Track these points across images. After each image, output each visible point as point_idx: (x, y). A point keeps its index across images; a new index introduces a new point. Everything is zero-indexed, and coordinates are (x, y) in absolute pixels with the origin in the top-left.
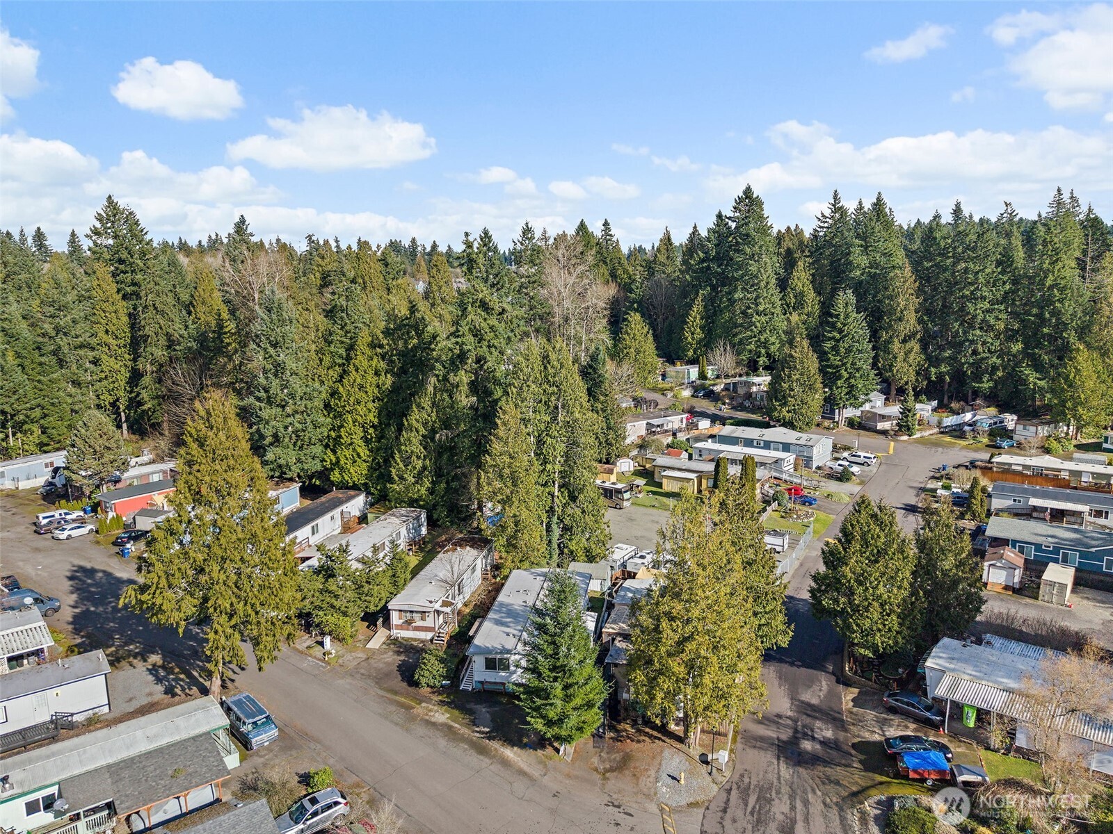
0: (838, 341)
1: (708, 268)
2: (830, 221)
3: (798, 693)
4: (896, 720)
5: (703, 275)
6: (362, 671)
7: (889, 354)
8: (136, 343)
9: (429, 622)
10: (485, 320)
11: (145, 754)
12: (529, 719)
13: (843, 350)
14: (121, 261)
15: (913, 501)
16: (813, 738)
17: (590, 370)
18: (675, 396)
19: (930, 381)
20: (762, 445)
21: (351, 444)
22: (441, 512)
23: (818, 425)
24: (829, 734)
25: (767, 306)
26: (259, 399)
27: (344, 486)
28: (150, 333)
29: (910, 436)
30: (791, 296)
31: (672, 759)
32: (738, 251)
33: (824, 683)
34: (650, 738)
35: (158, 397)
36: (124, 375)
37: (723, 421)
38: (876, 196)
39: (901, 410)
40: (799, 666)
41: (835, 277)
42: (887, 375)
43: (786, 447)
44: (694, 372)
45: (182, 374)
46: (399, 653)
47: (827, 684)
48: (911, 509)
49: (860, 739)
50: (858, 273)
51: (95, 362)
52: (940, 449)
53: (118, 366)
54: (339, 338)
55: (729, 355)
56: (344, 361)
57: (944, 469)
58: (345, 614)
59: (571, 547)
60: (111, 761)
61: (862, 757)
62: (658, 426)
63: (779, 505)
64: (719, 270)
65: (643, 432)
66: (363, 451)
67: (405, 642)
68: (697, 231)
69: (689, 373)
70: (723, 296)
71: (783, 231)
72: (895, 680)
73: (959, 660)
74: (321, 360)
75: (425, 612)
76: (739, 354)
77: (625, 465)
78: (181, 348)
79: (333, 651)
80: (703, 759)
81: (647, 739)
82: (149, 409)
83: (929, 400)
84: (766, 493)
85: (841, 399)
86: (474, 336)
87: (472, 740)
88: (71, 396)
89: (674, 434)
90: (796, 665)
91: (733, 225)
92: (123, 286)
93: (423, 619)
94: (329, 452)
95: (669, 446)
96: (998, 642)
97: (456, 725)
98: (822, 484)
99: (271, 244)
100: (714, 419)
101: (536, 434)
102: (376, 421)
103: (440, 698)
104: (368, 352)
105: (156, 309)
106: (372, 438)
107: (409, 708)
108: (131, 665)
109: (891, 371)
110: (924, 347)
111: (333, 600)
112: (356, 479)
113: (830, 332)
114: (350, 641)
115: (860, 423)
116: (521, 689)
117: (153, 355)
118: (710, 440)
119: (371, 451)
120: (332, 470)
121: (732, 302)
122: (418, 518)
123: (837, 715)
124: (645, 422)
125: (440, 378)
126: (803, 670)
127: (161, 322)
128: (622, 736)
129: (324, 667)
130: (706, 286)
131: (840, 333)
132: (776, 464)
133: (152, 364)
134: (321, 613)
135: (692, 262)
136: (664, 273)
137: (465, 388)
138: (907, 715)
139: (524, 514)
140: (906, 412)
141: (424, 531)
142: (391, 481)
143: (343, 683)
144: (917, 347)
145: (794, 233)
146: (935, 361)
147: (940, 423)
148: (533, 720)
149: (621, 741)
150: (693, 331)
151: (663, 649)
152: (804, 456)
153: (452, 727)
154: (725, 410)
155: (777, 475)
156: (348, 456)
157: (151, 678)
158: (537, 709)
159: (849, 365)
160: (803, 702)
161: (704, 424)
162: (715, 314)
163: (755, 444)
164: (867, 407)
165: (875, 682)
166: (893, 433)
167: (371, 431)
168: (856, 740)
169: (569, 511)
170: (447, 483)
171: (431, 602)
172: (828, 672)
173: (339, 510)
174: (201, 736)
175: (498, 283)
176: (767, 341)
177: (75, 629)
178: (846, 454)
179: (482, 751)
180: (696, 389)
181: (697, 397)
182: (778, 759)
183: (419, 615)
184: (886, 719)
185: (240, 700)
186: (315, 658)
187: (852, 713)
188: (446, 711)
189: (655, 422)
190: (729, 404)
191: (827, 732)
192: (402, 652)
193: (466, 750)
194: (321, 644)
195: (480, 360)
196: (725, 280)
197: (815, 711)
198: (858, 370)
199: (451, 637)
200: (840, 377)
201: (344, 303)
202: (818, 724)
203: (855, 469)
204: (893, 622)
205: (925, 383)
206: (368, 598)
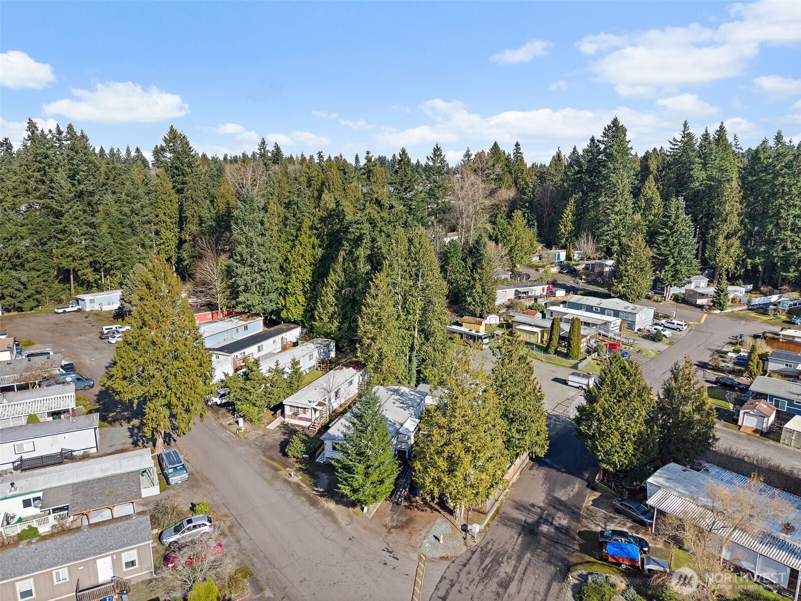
0: (668, 236)
1: (581, 178)
2: (680, 144)
3: (554, 490)
4: (619, 518)
5: (577, 183)
6: (257, 443)
7: (714, 247)
8: (182, 221)
9: (308, 416)
10: (378, 212)
11: (97, 479)
12: (340, 485)
13: (671, 243)
14: (177, 168)
15: (706, 359)
16: (551, 524)
17: (474, 251)
18: (546, 272)
19: (747, 270)
20: (599, 311)
21: (294, 294)
22: (344, 343)
23: (648, 298)
24: (564, 522)
25: (622, 208)
26: (237, 261)
27: (288, 321)
28: (189, 215)
29: (722, 310)
30: (643, 201)
31: (441, 525)
32: (604, 166)
33: (577, 486)
34: (431, 509)
35: (193, 257)
36: (174, 242)
37: (575, 290)
38: (720, 124)
39: (716, 291)
40: (562, 472)
41: (679, 187)
42: (711, 263)
43: (616, 313)
44: (563, 254)
45: (206, 242)
46: (284, 434)
47: (579, 487)
48: (703, 366)
49: (586, 529)
50: (697, 184)
51: (157, 233)
52: (743, 322)
53: (171, 236)
54: (292, 222)
55: (590, 243)
56: (295, 238)
57: (741, 337)
58: (254, 405)
59: (425, 373)
60: (75, 481)
61: (582, 541)
62: (525, 293)
63: (598, 355)
64: (589, 180)
65: (512, 297)
66: (302, 299)
67: (291, 427)
68: (576, 151)
69: (559, 255)
70: (590, 199)
71: (651, 151)
72: (628, 490)
73: (675, 480)
74: (280, 236)
75: (305, 408)
76: (598, 242)
77: (493, 320)
78: (206, 225)
79: (243, 429)
80: (464, 528)
81: (429, 510)
82: (188, 264)
83: (745, 284)
84: (591, 346)
85: (667, 280)
86: (370, 223)
87: (310, 496)
88: (139, 253)
89: (536, 300)
90: (561, 471)
91: (602, 147)
92: (176, 184)
93: (305, 413)
94: (281, 298)
95: (530, 308)
96: (714, 470)
97: (304, 485)
98: (636, 342)
99: (297, 158)
100: (569, 290)
101: (403, 294)
102: (310, 279)
103: (300, 466)
104: (309, 232)
105: (193, 199)
106: (308, 290)
107: (277, 470)
108: (121, 425)
109: (715, 260)
110: (744, 242)
111: (248, 396)
112: (296, 317)
113: (662, 229)
114: (257, 423)
115: (684, 299)
116: (340, 465)
117: (190, 229)
118: (561, 305)
119: (306, 299)
120: (282, 310)
121: (597, 204)
122: (328, 346)
123: (576, 510)
124: (514, 290)
125: (347, 252)
126: (565, 475)
127: (196, 208)
128: (413, 506)
129: (234, 438)
130: (578, 192)
131: (670, 230)
132: (605, 326)
133: (189, 235)
134: (239, 403)
135: (569, 173)
136: (552, 181)
137: (362, 260)
138: (629, 516)
139: (385, 348)
140: (720, 292)
141: (333, 354)
142: (315, 320)
143: (241, 449)
144: (737, 243)
145: (659, 153)
146: (751, 254)
147: (749, 302)
148: (343, 486)
149: (411, 509)
150: (566, 226)
151: (433, 448)
152: (629, 321)
153: (300, 485)
154: (581, 284)
155: (605, 334)
156: (291, 301)
157: (129, 434)
158: (346, 480)
159: (676, 254)
160: (555, 498)
161: (560, 293)
162: (584, 212)
163: (594, 310)
164: (692, 286)
165: (614, 490)
166: (708, 307)
167: (307, 285)
168: (583, 529)
169: (424, 348)
170: (350, 323)
171: (310, 402)
172: (584, 479)
173: (280, 337)
174: (133, 472)
175: (409, 187)
176: (619, 235)
177: (98, 399)
178: (663, 321)
179: (313, 503)
180: (562, 266)
181: (562, 273)
182: (519, 535)
183: (302, 410)
184: (611, 517)
185: (169, 453)
186: (231, 431)
187: (588, 509)
188: (300, 475)
189: (522, 290)
190: (585, 280)
191: (563, 520)
192: (287, 433)
193: (303, 501)
194: (237, 422)
195: (373, 240)
196: (595, 188)
197: (561, 505)
198: (683, 258)
199: (322, 426)
200: (667, 263)
201: (296, 199)
202: (560, 514)
203: (667, 333)
204: (630, 447)
205: (743, 270)
206: (270, 396)
